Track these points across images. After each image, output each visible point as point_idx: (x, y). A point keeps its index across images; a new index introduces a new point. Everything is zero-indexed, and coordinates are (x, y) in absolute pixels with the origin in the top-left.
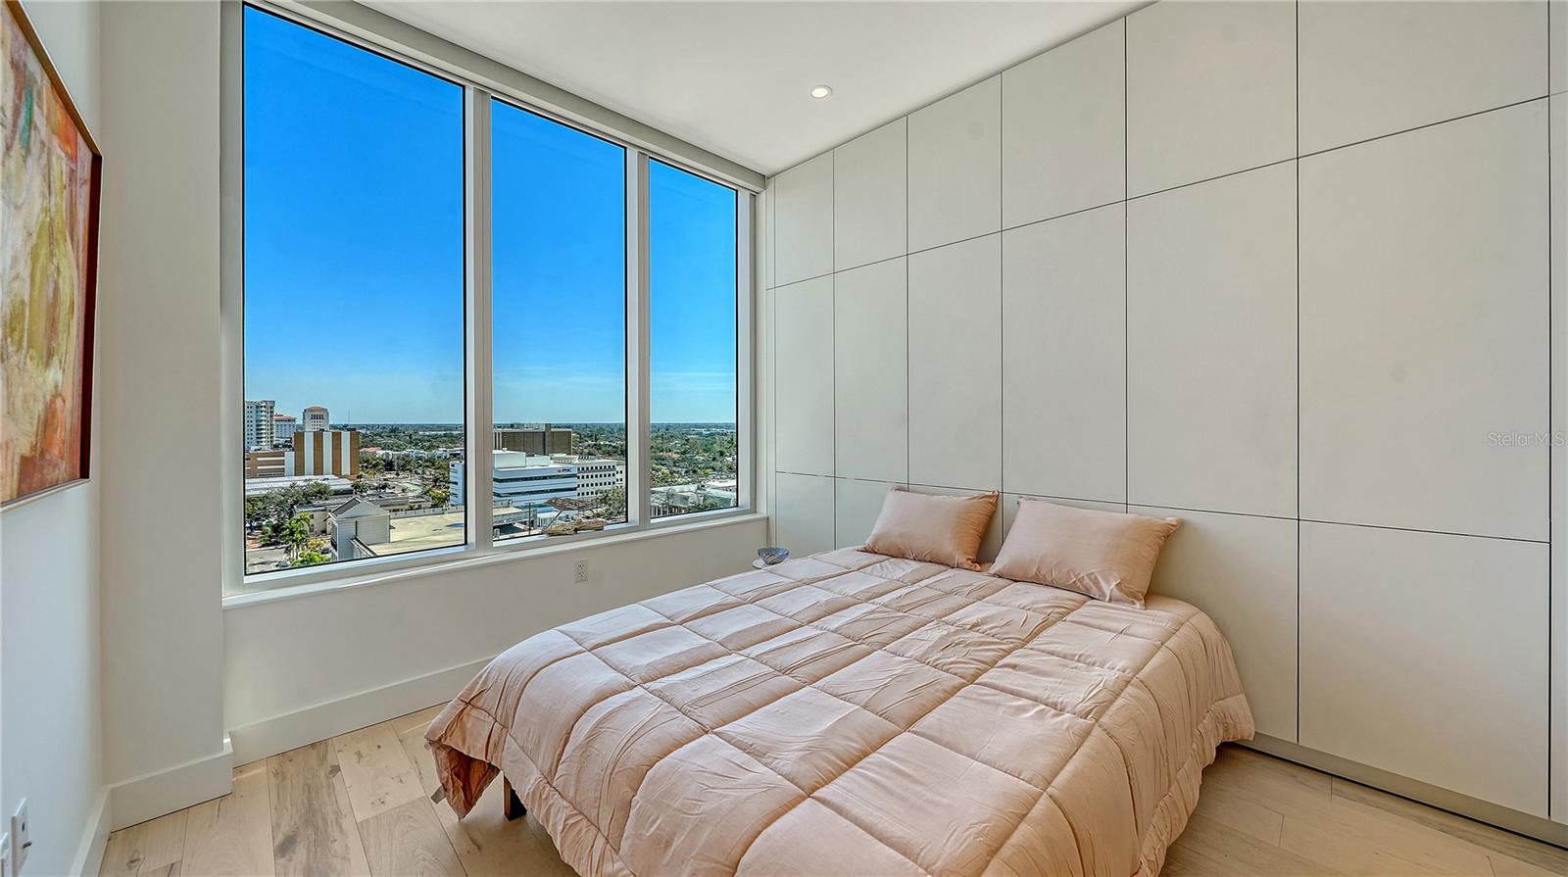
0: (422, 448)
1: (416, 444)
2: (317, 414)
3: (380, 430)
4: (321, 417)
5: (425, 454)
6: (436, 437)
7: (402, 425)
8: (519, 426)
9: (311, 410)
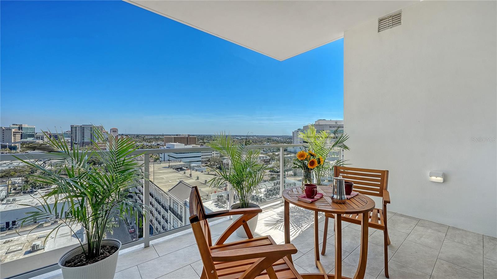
0: (147, 142)
1: (145, 141)
2: (115, 131)
3: (133, 136)
4: (116, 131)
5: (149, 144)
6: (151, 138)
7: (140, 135)
8: (180, 135)
9: (113, 129)
